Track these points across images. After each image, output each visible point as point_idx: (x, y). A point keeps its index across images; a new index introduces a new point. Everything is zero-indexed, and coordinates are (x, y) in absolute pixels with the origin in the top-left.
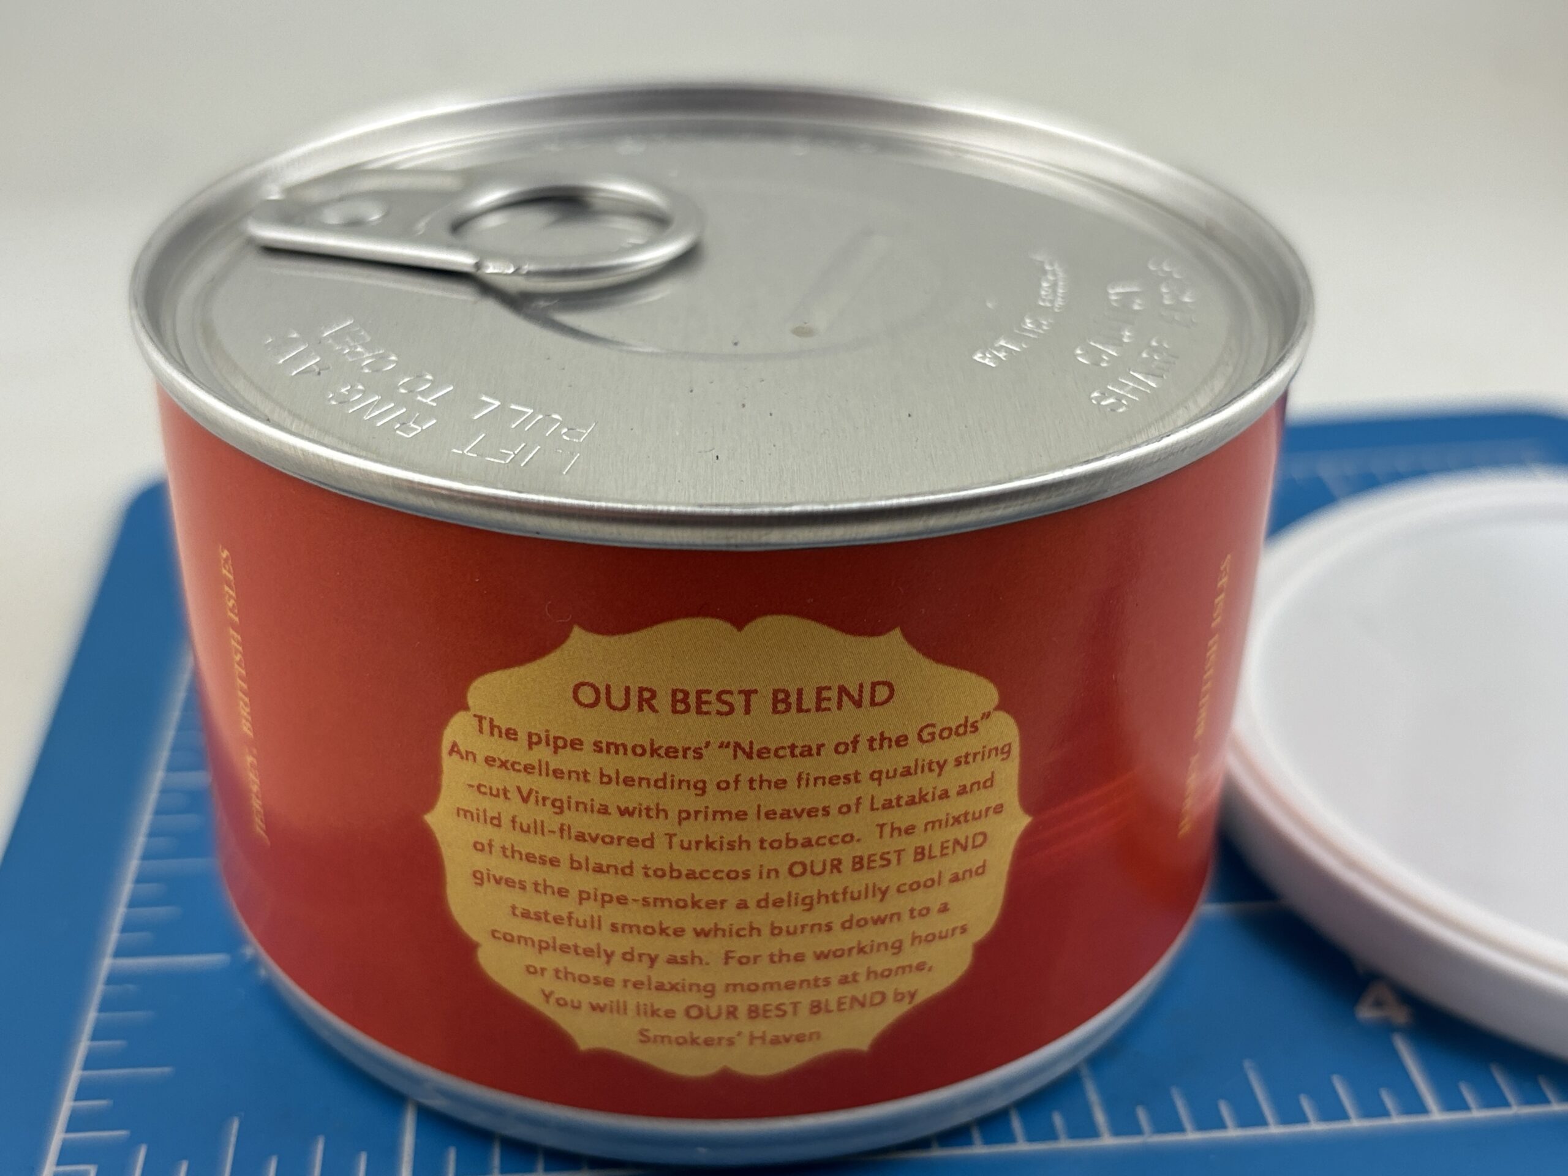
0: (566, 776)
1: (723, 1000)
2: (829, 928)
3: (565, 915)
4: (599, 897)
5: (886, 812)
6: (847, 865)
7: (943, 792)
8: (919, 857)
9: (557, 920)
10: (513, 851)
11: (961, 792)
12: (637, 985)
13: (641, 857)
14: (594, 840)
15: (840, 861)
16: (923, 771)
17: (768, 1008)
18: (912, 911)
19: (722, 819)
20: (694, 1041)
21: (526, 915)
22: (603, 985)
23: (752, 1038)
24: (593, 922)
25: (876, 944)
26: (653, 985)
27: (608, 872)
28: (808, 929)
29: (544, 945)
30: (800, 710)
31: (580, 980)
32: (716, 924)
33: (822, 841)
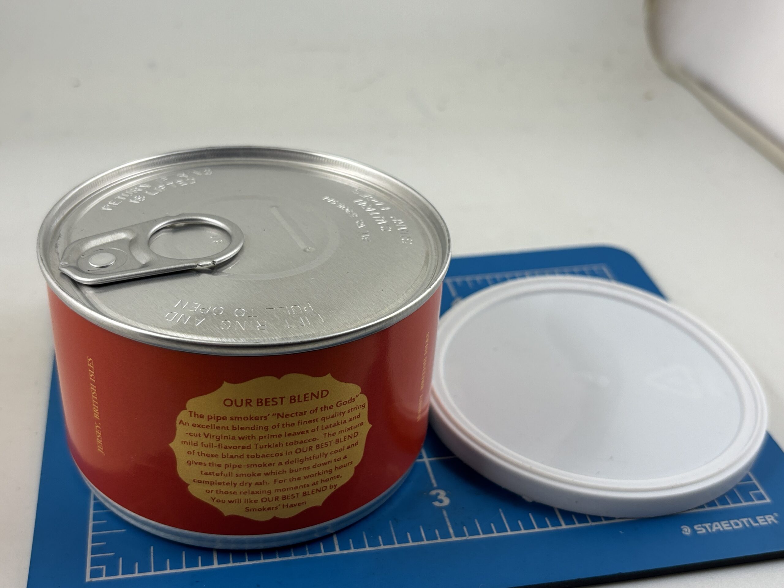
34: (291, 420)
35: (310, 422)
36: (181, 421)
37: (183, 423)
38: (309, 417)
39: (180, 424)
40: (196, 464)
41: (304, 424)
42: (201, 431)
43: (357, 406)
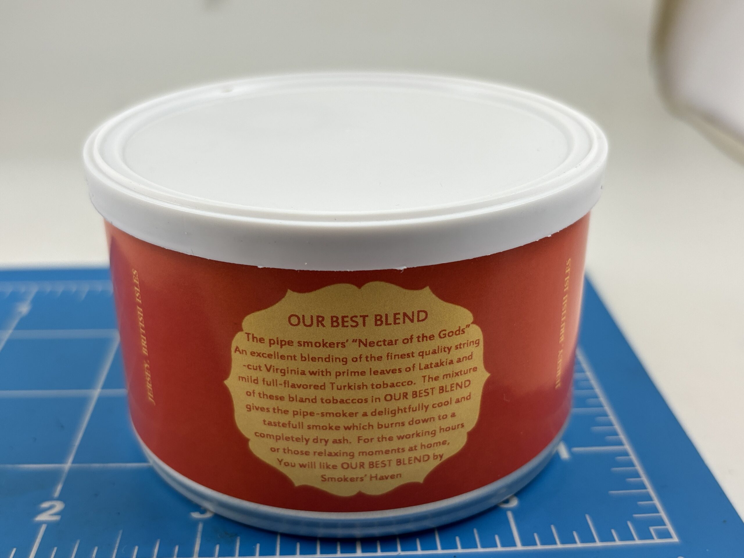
0: (286, 358)
1: (358, 459)
2: (403, 424)
3: (287, 423)
4: (302, 414)
5: (427, 370)
6: (410, 396)
7: (450, 361)
8: (441, 391)
9: (284, 425)
10: (264, 395)
11: (459, 361)
12: (320, 454)
13: (320, 394)
14: (299, 387)
15: (407, 394)
16: (441, 352)
17: (378, 463)
18: (439, 417)
19: (355, 375)
20: (346, 480)
21: (270, 424)
22: (304, 454)
23: (371, 477)
24: (299, 425)
25: (424, 432)
26: (327, 453)
27: (306, 402)
28: (394, 425)
29: (278, 438)
30: (387, 324)
31: (295, 453)
32: (353, 424)
33: (398, 384)
34: (376, 351)
35: (402, 356)
36: (237, 348)
37: (239, 351)
38: (400, 349)
39: (235, 352)
40: (257, 409)
41: (395, 358)
42: (262, 361)
43: (468, 341)
